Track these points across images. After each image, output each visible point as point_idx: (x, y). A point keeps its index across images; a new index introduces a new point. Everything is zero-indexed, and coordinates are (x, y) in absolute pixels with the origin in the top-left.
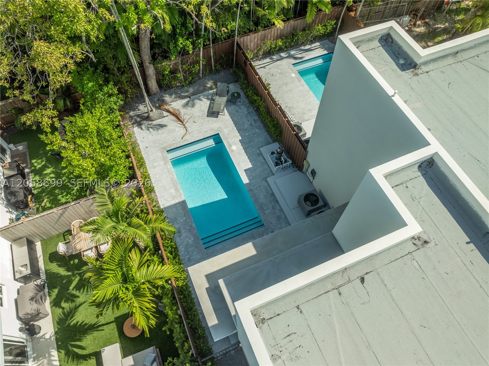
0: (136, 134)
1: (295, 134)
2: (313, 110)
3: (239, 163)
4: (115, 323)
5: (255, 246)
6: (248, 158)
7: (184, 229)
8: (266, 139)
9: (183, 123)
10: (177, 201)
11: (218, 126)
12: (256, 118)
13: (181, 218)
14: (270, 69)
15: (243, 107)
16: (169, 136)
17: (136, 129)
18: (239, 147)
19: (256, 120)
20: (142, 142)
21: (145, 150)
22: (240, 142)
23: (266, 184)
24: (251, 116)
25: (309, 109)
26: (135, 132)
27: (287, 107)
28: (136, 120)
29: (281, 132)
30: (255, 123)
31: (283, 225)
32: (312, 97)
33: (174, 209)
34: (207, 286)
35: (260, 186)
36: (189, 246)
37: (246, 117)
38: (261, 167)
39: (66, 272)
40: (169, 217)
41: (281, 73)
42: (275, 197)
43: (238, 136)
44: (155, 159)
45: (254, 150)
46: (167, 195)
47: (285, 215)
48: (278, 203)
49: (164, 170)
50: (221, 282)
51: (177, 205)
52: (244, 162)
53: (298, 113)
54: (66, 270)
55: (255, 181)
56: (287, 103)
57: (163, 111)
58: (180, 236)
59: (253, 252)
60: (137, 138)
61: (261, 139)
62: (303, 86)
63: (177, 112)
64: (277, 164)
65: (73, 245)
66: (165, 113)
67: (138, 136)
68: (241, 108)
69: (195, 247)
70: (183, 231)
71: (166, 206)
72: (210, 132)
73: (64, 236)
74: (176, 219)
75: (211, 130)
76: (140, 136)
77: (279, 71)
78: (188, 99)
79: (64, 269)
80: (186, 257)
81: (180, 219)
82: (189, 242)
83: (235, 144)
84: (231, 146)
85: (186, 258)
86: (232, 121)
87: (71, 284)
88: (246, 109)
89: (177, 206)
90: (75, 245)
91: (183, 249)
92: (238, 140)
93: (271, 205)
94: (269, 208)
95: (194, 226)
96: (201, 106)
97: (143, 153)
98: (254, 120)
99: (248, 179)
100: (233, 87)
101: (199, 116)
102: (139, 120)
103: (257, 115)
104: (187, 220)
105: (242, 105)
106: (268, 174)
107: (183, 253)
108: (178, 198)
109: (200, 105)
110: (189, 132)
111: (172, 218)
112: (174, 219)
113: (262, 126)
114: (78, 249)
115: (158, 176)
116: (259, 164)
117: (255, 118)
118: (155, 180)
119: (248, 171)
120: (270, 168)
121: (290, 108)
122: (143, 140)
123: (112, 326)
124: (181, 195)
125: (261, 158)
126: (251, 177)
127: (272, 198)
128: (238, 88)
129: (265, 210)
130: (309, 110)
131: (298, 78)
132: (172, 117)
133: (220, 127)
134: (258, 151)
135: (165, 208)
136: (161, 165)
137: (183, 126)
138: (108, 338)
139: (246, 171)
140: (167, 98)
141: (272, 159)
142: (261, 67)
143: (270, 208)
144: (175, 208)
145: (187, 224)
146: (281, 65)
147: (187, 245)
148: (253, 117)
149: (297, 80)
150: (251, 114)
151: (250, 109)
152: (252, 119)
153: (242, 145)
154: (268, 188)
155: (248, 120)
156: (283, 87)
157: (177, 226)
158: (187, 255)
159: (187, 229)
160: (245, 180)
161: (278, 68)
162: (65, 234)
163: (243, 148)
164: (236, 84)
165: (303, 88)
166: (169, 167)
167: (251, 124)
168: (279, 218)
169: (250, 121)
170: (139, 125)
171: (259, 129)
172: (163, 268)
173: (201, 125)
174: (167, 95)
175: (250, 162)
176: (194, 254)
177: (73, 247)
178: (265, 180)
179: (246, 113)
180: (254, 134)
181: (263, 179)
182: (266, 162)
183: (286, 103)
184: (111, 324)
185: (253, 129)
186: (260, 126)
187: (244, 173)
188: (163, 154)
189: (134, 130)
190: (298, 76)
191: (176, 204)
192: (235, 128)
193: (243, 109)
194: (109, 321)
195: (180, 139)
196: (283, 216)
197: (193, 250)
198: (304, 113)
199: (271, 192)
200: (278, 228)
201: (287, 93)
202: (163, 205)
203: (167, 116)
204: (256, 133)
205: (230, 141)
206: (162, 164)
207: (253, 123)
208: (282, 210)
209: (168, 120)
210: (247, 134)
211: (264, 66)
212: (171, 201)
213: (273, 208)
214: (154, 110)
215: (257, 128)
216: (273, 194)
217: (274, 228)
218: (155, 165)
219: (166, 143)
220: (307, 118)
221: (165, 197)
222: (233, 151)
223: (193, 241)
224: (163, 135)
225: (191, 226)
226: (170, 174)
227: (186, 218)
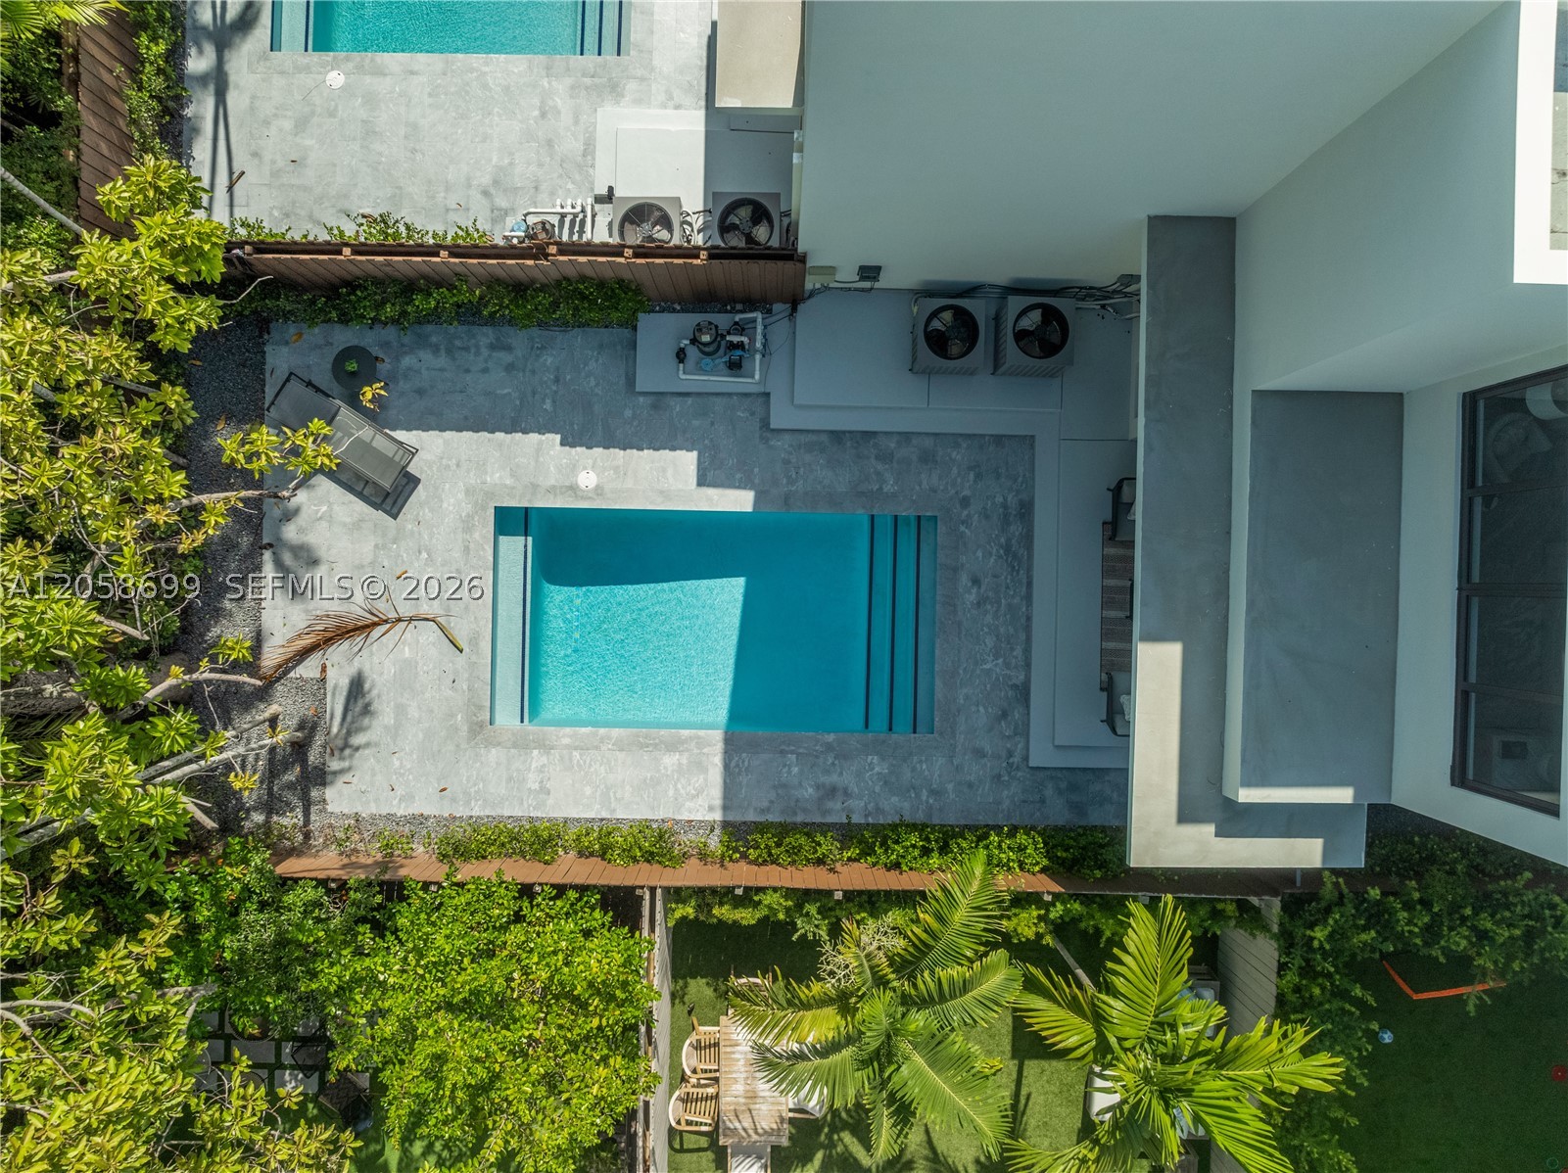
0: (359, 809)
2: (550, 103)
3: (662, 492)
4: (1026, 1062)
6: (657, 449)
7: (827, 772)
8: (601, 346)
9: (386, 621)
10: (717, 760)
11: (461, 496)
12: (486, 336)
13: (785, 770)
14: (255, 155)
15: (407, 361)
16: (427, 695)
17: (339, 800)
18: (590, 461)
19: (498, 339)
20: (409, 798)
21: (454, 800)
22: (573, 446)
23: (787, 437)
24: (466, 349)
25: (536, 113)
26: (346, 811)
27: (492, 191)
28: (291, 786)
30: (509, 348)
31: (959, 457)
32: (486, 69)
33: (744, 779)
34: (1211, 829)
35: (786, 462)
36: (893, 779)
37: (468, 371)
38: (712, 424)
39: (809, 1166)
40: (765, 804)
41: (302, 124)
42: (850, 432)
43: (540, 443)
44: (510, 779)
45: (628, 413)
46: (679, 786)
47: (927, 434)
48: (875, 433)
49: (571, 759)
50: (1247, 797)
51: (733, 764)
52: (664, 470)
53: (540, 165)
54: (803, 1166)
55: (756, 470)
56: (468, 179)
57: (292, 674)
58: (847, 793)
59: (1173, 652)
60: (384, 813)
61: (592, 365)
62: (412, 73)
63: (330, 623)
64: (735, 367)
65: (755, 1137)
66: (308, 670)
67: (373, 805)
68: (409, 369)
69: (905, 761)
70: (834, 779)
71: (718, 802)
72: (477, 535)
73: (682, 1150)
74: (784, 786)
75: (468, 529)
76: (376, 800)
77: (288, 125)
78: (267, 555)
79: (799, 1170)
80: (924, 798)
81: (789, 772)
82: (879, 774)
83: (574, 468)
84: (573, 488)
85: (927, 802)
86: (460, 430)
87: (855, 1159)
88: (426, 355)
89: (737, 766)
90: (760, 1131)
91: (895, 799)
92: (558, 447)
93: (873, 461)
94: (878, 473)
95: (831, 738)
96: (329, 518)
97: (461, 811)
98: (492, 347)
99: (739, 487)
100: (285, 350)
101: (376, 546)
102: (291, 776)
103: (474, 323)
104: (801, 751)
105: (397, 359)
106: (753, 414)
107: (906, 805)
108: (705, 750)
109: (324, 524)
110: (442, 612)
111: (772, 795)
112: (780, 792)
113: (535, 331)
114: (775, 1126)
115: (588, 791)
116: (696, 423)
117: (484, 341)
118: (597, 806)
119: (710, 475)
120: (730, 395)
121: (496, 182)
122: (399, 791)
123: (1032, 1072)
124: (699, 737)
125: (677, 406)
126: (738, 476)
127: (849, 444)
128: (300, 335)
129: (881, 489)
130: (543, 115)
131: (360, 69)
132: (337, 653)
133: (467, 492)
134: (641, 399)
135: (725, 808)
136: (544, 766)
137: (403, 625)
139: (702, 482)
140: (232, 635)
141: (701, 371)
142: (230, 188)
143: (880, 467)
144: (739, 774)
145: (817, 757)
146: (253, 97)
147: (886, 783)
148: (477, 347)
149: (368, 79)
150: (458, 343)
151: (434, 339)
152: (485, 352)
153: (589, 447)
154: (803, 438)
155: (485, 371)
156: (380, 154)
157: (810, 790)
158: (918, 796)
159: (833, 764)
160: (739, 501)
161: (267, 123)
162: (677, 1146)
163: (606, 447)
164: (275, 335)
165: (423, 79)
166: (566, 741)
167: (510, 368)
168: (927, 458)
169: (490, 364)
170: (320, 777)
171: (543, 348)
172: (1132, 948)
173: (424, 555)
174: (215, 631)
175: (673, 449)
176: (926, 773)
177: (763, 1138)
178: (769, 435)
179: (442, 361)
180: (557, 380)
181: (765, 440)
182: (699, 394)
183: (469, 186)
184: (1025, 1074)
185: (533, 372)
186: (531, 339)
187: (711, 492)
188: (499, 744)
189: (337, 810)
190: (350, 65)
191: (726, 767)
192: (500, 435)
193: (424, 363)
194: (1014, 1076)
195: (461, 659)
196: (928, 443)
197: (914, 770)
198: (550, 143)
199: (824, 438)
200: (959, 480)
201: (419, 157)
202: (711, 809)
203: (324, 669)
204: (558, 369)
205: (552, 482)
206: (544, 760)
207: (506, 357)
208: (906, 437)
209: (339, 665)
210: (548, 406)
211: (231, 172)
212: (706, 780)
213: (885, 457)
214: (274, 709)
215: (538, 356)
216: (837, 436)
217: (953, 492)
218: (536, 786)
219: (452, 715)
220: (578, 146)
221: (682, 791)
222: (599, 490)
223: (883, 759)
224: (413, 712)
225: (829, 747)
226: (597, 748)
227: (792, 752)
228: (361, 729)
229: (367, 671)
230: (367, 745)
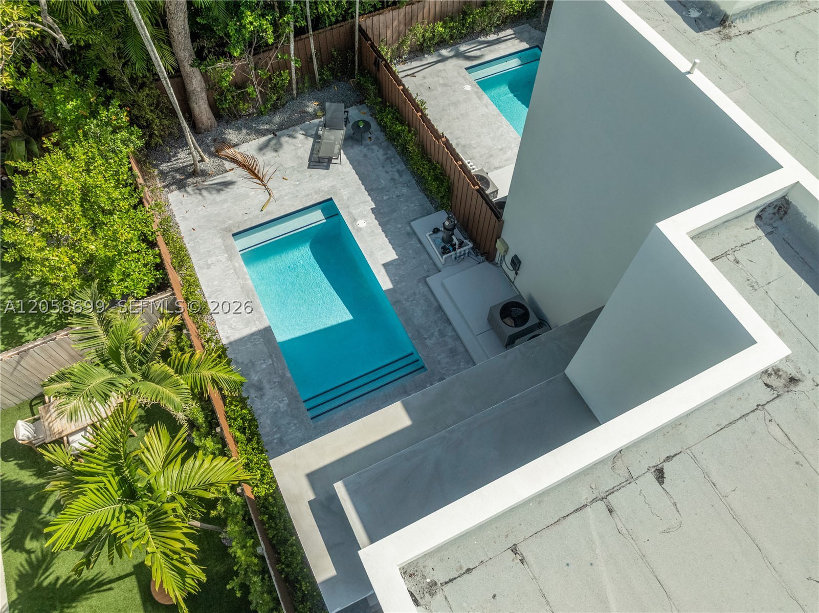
0: (173, 204)
1: (478, 191)
2: (507, 150)
3: (372, 252)
4: (134, 577)
5: (408, 408)
6: (390, 242)
7: (269, 382)
8: (422, 205)
9: (262, 181)
10: (254, 329)
11: (330, 185)
12: (402, 167)
13: (262, 362)
14: (424, 78)
15: (375, 148)
16: (236, 207)
17: (175, 197)
18: (370, 221)
19: (402, 171)
20: (185, 219)
21: (190, 235)
22: (373, 213)
23: (426, 289)
24: (392, 163)
25: (500, 147)
26: (170, 201)
27: (460, 146)
28: (174, 178)
29: (450, 190)
30: (401, 176)
31: (462, 366)
32: (504, 126)
33: (249, 345)
34: (312, 496)
35: (415, 294)
36: (279, 416)
37: (383, 167)
38: (414, 258)
39: (35, 478)
40: (240, 361)
41: (445, 85)
42: (445, 314)
43: (368, 201)
44: (209, 251)
45: (399, 226)
46: (234, 319)
47: (464, 347)
48: (450, 324)
49: (229, 270)
50: (339, 487)
51: (255, 337)
52: (382, 249)
53: (481, 156)
54: (34, 475)
55: (404, 284)
56: (459, 138)
57: (224, 161)
58: (262, 396)
59: (405, 421)
60: (175, 213)
61: (412, 205)
62: (487, 107)
63: (252, 162)
64: (444, 251)
65: (46, 424)
66: (228, 165)
67: (177, 208)
68: (372, 149)
69: (292, 416)
70: (267, 386)
71: (232, 339)
72: (315, 196)
73: (31, 406)
74: (253, 365)
75: (316, 192)
76: (180, 209)
77: (441, 81)
78: (271, 136)
79: (31, 473)
80: (275, 437)
81: (261, 364)
82: (279, 407)
83: (364, 217)
84: (355, 220)
85: (274, 439)
86: (357, 174)
87: (45, 502)
88: (381, 152)
89: (255, 339)
90: (51, 424)
91: (269, 422)
92: (370, 208)
93: (437, 329)
94: (432, 334)
95: (289, 375)
96: (297, 148)
97: (186, 240)
98: (398, 171)
99: (391, 280)
100: (357, 111)
101: (293, 167)
102: (178, 176)
103: (404, 161)
104: (275, 364)
105: (374, 144)
106: (428, 271)
107: (268, 429)
108: (257, 322)
109: (294, 148)
110: (275, 198)
111: (246, 362)
112: (249, 364)
113: (414, 182)
114: (55, 431)
115: (216, 283)
116: (411, 252)
117: (399, 167)
118: (210, 290)
119: (390, 267)
120: (431, 258)
121: (464, 146)
122: (187, 215)
123: (129, 583)
124: (262, 316)
125: (414, 241)
126: (397, 278)
127: (439, 315)
128: (365, 113)
129: (426, 339)
130: (501, 150)
131: (476, 93)
132: (241, 171)
133: (333, 186)
134: (408, 228)
135: (231, 343)
136: (221, 261)
137: (264, 187)
138: (120, 607)
139: (385, 265)
140: (232, 135)
141: (434, 241)
142: (408, 75)
143: (436, 334)
144: (251, 342)
145: (275, 373)
146: (444, 70)
147: (276, 412)
148: (395, 166)
149: (475, 96)
150: (392, 160)
151: (389, 152)
152: (395, 169)
153: (376, 219)
154: (430, 296)
155: (387, 172)
156: (450, 110)
157: (256, 378)
158: (275, 433)
159: (275, 382)
160: (385, 283)
161: (438, 76)
162: (33, 403)
163: (380, 224)
164: (361, 107)
165: (487, 110)
166: (237, 265)
167: (393, 179)
168: (453, 352)
169: (390, 173)
170: (181, 185)
171: (409, 187)
172: (215, 463)
173: (298, 183)
174: (231, 131)
175: (394, 248)
176: (290, 431)
177: (47, 428)
178: (423, 281)
179: (382, 158)
180: (398, 196)
181: (419, 281)
182: (424, 247)
183: (457, 139)
184: (126, 580)
185: (396, 187)
186: (410, 181)
187: (383, 271)
188: (224, 241)
189: (169, 197)
190: (476, 90)
191: (252, 334)
192: (363, 187)
193: (377, 152)
194: (122, 574)
195: (258, 212)
196: (461, 349)
197: (289, 423)
198: (491, 156)
199: (435, 304)
200: (451, 372)
201: (457, 120)
202: (228, 338)
203: (232, 169)
204: (403, 195)
205: (354, 212)
206: (224, 260)
207: (397, 176)
208: (458, 338)
209: (236, 174)
210: (385, 198)
211: (413, 74)
212: (242, 329)
213: (442, 334)
214: (207, 160)
215: (404, 186)
216: (440, 308)
217: (444, 372)
218: (210, 262)
219: (230, 219)
220: (497, 164)
221: (232, 321)
222: (359, 229)
223: (288, 405)
224: (225, 206)
225: (283, 376)
226: (239, 278)
227: (273, 360)
228: (210, 193)
229: (238, 183)
230: (203, 197)
